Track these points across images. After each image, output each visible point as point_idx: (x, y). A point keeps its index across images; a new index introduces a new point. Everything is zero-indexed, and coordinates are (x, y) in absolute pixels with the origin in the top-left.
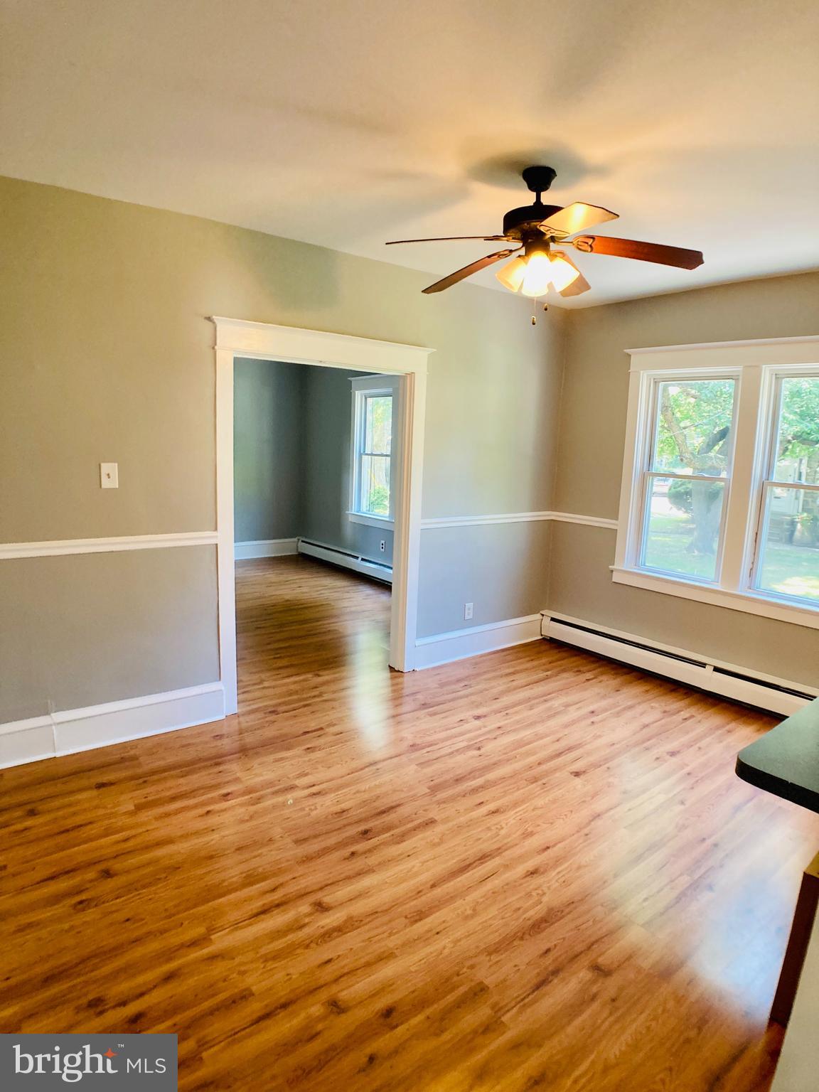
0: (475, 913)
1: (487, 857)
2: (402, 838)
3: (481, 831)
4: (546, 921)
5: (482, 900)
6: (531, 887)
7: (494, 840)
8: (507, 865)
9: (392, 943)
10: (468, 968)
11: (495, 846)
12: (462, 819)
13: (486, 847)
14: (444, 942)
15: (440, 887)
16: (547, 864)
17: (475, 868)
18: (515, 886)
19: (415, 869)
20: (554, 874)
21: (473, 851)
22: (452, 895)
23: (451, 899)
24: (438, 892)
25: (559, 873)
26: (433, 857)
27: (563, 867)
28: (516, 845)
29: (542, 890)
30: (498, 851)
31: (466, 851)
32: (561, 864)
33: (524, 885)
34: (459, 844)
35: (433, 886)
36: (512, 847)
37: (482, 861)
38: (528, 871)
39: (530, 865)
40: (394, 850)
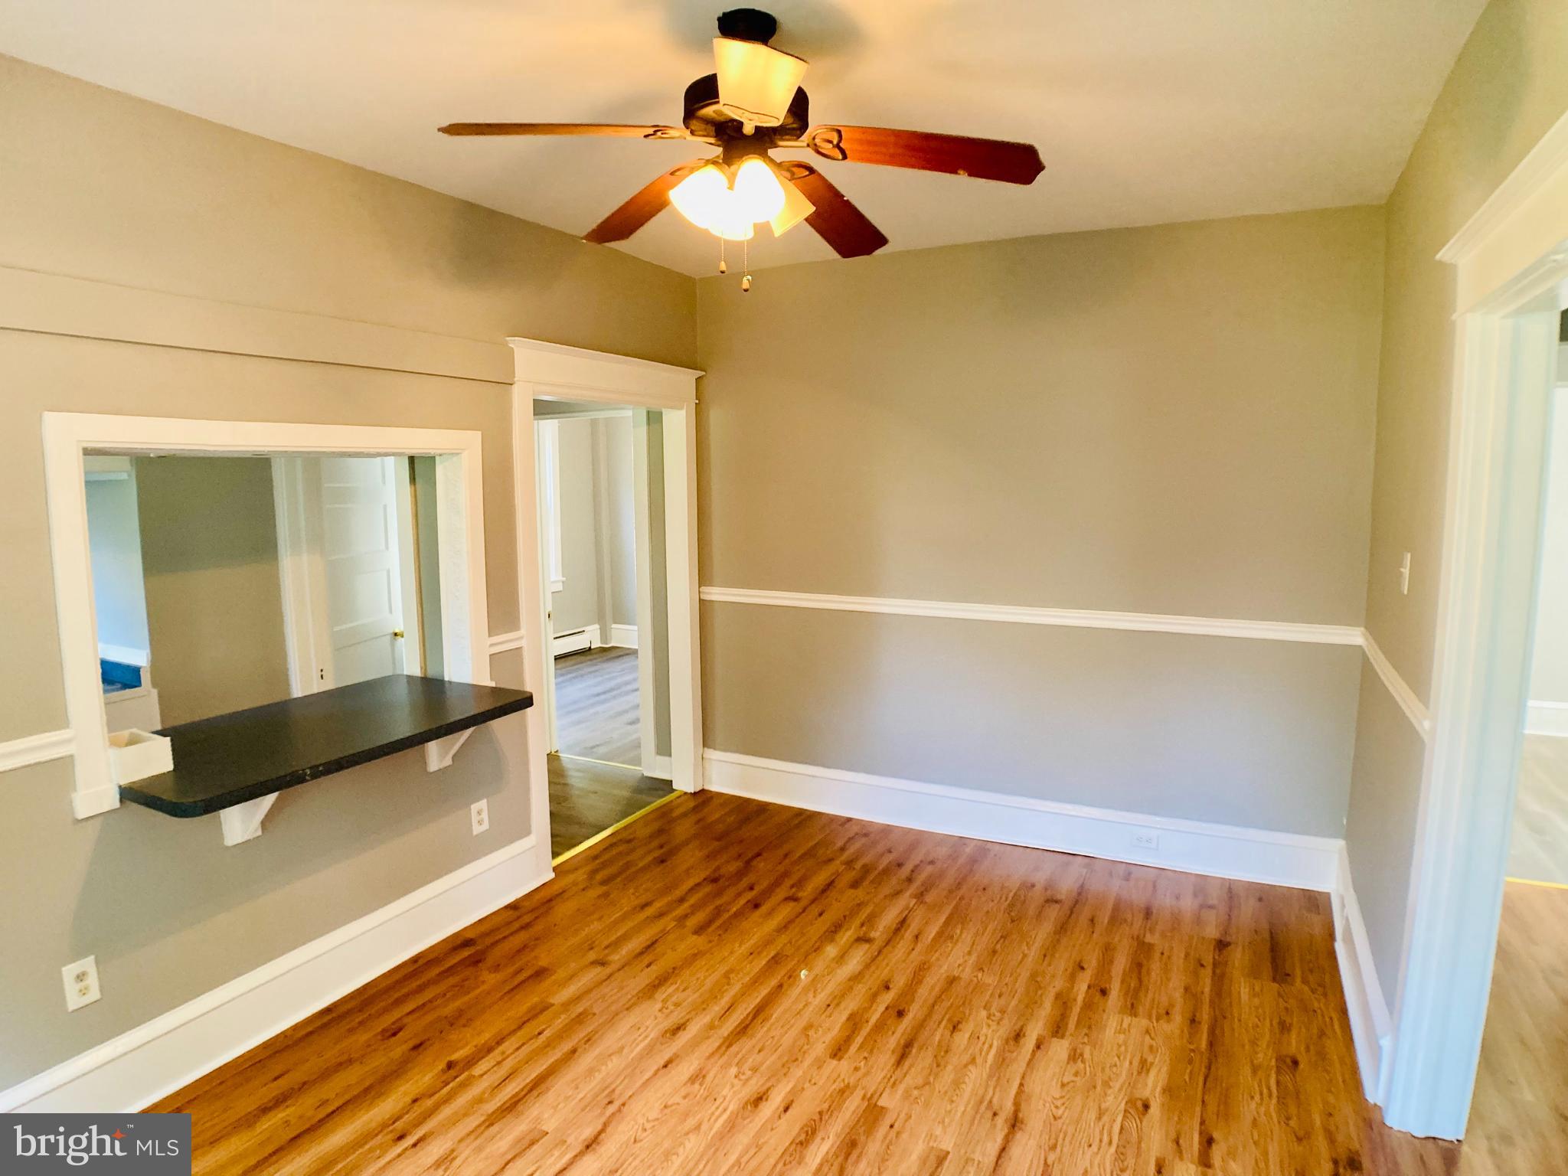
0: (727, 975)
1: (739, 1033)
2: (855, 1022)
3: (762, 1064)
4: (654, 986)
5: (725, 988)
6: (676, 1013)
7: (740, 1056)
8: (711, 1029)
9: (783, 939)
10: (713, 941)
11: (734, 1049)
12: (797, 1072)
13: (745, 1045)
14: (742, 950)
15: (773, 988)
16: (662, 1044)
17: (748, 1015)
18: (694, 1010)
19: (811, 995)
20: (652, 1035)
21: (760, 1032)
22: (757, 984)
23: (756, 982)
24: (773, 982)
25: (646, 1037)
26: (802, 1013)
27: (642, 1045)
28: (709, 1058)
29: (663, 1013)
30: (729, 1042)
31: (769, 1030)
32: (644, 1049)
33: (684, 1013)
34: (782, 1036)
35: (780, 986)
36: (713, 1054)
37: (743, 1025)
38: (684, 1029)
39: (684, 1037)
40: (851, 1005)
